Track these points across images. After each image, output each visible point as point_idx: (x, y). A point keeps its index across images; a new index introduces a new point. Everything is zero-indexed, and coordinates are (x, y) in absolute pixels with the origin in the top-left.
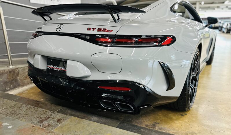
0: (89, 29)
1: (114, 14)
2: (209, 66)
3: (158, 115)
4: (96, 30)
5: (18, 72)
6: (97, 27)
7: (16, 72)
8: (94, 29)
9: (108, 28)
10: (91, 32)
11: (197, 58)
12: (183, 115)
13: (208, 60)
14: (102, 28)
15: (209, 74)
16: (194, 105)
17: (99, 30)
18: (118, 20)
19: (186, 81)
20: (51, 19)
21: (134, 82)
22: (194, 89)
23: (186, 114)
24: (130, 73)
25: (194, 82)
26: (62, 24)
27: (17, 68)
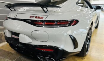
0: (31, 17)
1: (44, 9)
2: (96, 29)
3: (70, 59)
4: (34, 17)
5: (2, 35)
6: (35, 16)
7: (1, 35)
8: (33, 17)
9: (41, 17)
10: (32, 19)
11: (90, 29)
12: (82, 59)
13: (96, 26)
14: (38, 16)
15: (96, 34)
16: (88, 53)
17: (36, 17)
18: (47, 11)
19: (84, 43)
20: (15, 10)
21: (55, 47)
22: (89, 45)
23: (84, 58)
24: (53, 41)
25: (89, 41)
26: (18, 14)
27: (1, 34)
